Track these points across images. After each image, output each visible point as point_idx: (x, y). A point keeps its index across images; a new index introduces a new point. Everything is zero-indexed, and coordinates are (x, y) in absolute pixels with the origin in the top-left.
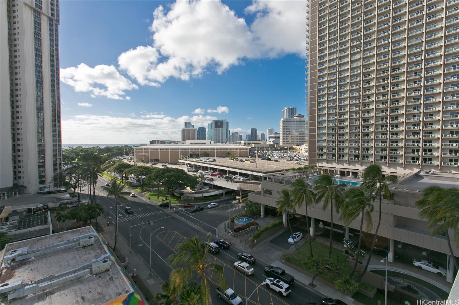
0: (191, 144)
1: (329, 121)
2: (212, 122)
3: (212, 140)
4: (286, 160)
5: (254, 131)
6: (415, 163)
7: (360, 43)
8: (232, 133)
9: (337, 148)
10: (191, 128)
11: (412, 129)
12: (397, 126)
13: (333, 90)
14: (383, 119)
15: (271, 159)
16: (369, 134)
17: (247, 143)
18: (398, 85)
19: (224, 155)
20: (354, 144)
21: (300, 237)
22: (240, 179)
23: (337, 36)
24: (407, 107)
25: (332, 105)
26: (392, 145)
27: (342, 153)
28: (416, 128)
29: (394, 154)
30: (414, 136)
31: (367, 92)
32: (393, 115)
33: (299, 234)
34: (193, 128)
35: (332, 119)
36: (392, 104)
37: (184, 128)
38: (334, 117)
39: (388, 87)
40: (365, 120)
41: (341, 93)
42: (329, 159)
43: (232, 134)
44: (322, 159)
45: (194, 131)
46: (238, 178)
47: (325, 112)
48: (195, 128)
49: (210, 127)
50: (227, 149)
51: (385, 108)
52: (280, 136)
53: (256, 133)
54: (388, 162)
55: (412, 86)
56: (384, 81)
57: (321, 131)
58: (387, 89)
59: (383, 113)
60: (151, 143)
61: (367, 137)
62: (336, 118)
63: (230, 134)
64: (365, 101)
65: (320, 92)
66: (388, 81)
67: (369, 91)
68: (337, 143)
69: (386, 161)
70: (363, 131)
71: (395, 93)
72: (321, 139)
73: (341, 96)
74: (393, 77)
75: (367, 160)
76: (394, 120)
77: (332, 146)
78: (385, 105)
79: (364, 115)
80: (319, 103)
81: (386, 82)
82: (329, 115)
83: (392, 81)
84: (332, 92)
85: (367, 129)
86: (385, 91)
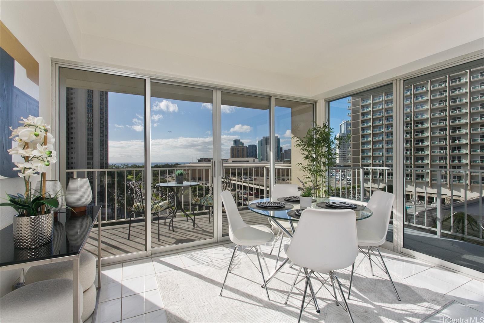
1: (374, 135)
2: (262, 139)
3: (254, 158)
8: (285, 150)
10: (240, 146)
11: (479, 142)
12: (459, 138)
13: (379, 99)
14: (441, 130)
16: (423, 149)
18: (459, 88)
24: (472, 114)
25: (377, 116)
26: (453, 161)
31: (420, 99)
32: (454, 125)
35: (377, 132)
36: (452, 112)
37: (234, 146)
38: (381, 130)
39: (446, 91)
40: (418, 132)
43: (285, 152)
45: (243, 149)
47: (370, 124)
48: (244, 145)
49: (260, 145)
51: (443, 117)
54: (448, 183)
55: (477, 89)
56: (441, 85)
57: (366, 147)
58: (445, 95)
59: (440, 123)
60: (199, 161)
61: (421, 152)
62: (383, 130)
63: (282, 152)
64: (417, 110)
65: (364, 102)
66: (445, 84)
67: (422, 98)
68: (384, 160)
69: (446, 181)
70: (415, 146)
71: (455, 99)
72: (365, 155)
73: (388, 105)
74: (452, 80)
75: (422, 179)
76: (455, 132)
77: (379, 163)
78: (442, 114)
79: (417, 126)
80: (363, 114)
81: (444, 85)
82: (374, 127)
83: (451, 85)
84: (377, 101)
85: (422, 143)
86: (443, 96)
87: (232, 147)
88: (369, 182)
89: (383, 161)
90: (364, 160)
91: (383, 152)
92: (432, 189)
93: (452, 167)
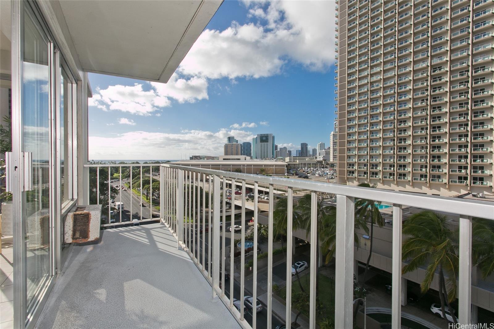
0: (224, 159)
1: (360, 133)
2: (257, 136)
3: (247, 156)
4: (326, 178)
5: (304, 146)
6: (462, 184)
7: (394, 39)
8: (280, 148)
9: (368, 164)
10: (234, 143)
11: (457, 141)
12: (439, 137)
13: (365, 97)
14: (422, 129)
15: (308, 177)
16: (406, 148)
17: (292, 159)
18: (440, 88)
19: (258, 172)
20: (388, 160)
21: (303, 267)
22: (264, 198)
23: (369, 34)
24: (451, 114)
25: (363, 114)
26: (433, 161)
27: (374, 170)
28: (463, 139)
29: (436, 172)
30: (461, 149)
32: (434, 124)
33: (302, 264)
34: (237, 143)
35: (363, 130)
36: (433, 111)
37: (228, 143)
38: (366, 129)
39: (427, 90)
40: (401, 131)
41: (372, 100)
42: (360, 177)
43: (280, 150)
44: (352, 177)
45: (237, 146)
46: (263, 197)
47: (356, 122)
49: (255, 142)
50: (262, 165)
51: (425, 116)
52: (331, 151)
53: (307, 148)
54: (428, 182)
55: (456, 89)
57: (351, 145)
58: (426, 94)
59: (421, 122)
60: (192, 158)
61: (404, 151)
62: (368, 129)
63: (277, 150)
64: (401, 109)
65: (350, 100)
66: (427, 83)
67: (405, 97)
68: (369, 159)
69: (426, 180)
70: (398, 144)
71: (436, 98)
72: (351, 154)
73: (373, 103)
74: (434, 79)
75: (404, 178)
76: (435, 131)
77: (363, 162)
78: (424, 113)
79: (400, 125)
80: (349, 112)
81: (425, 84)
82: (359, 125)
83: (432, 84)
84: (363, 99)
85: (405, 142)
86: (425, 95)
87: (226, 144)
88: (354, 181)
89: (367, 160)
90: (350, 158)
91: (368, 150)
92: (414, 188)
93: (432, 166)
